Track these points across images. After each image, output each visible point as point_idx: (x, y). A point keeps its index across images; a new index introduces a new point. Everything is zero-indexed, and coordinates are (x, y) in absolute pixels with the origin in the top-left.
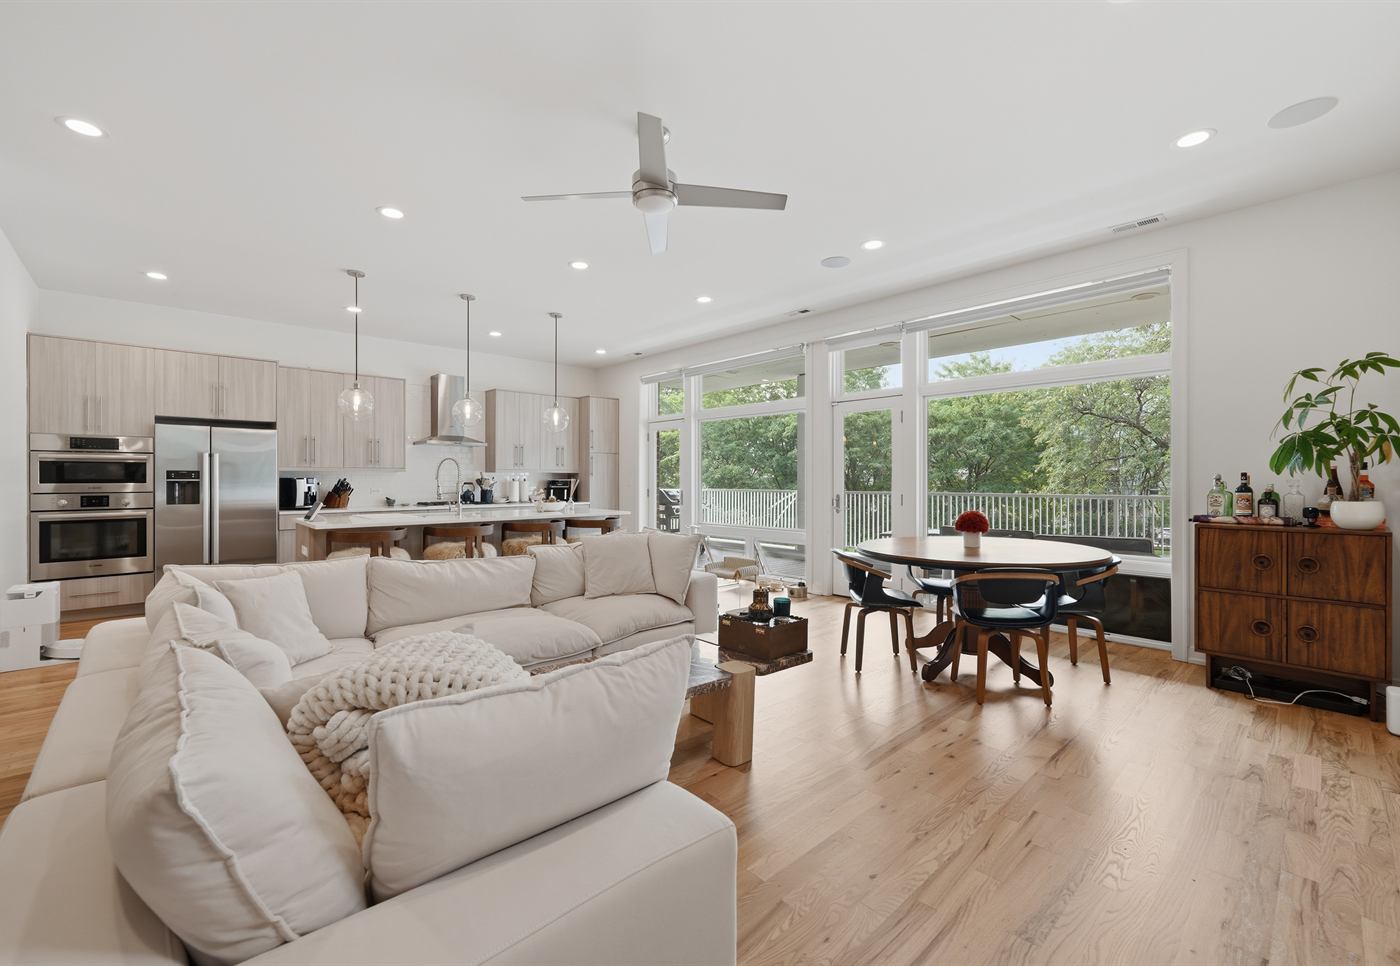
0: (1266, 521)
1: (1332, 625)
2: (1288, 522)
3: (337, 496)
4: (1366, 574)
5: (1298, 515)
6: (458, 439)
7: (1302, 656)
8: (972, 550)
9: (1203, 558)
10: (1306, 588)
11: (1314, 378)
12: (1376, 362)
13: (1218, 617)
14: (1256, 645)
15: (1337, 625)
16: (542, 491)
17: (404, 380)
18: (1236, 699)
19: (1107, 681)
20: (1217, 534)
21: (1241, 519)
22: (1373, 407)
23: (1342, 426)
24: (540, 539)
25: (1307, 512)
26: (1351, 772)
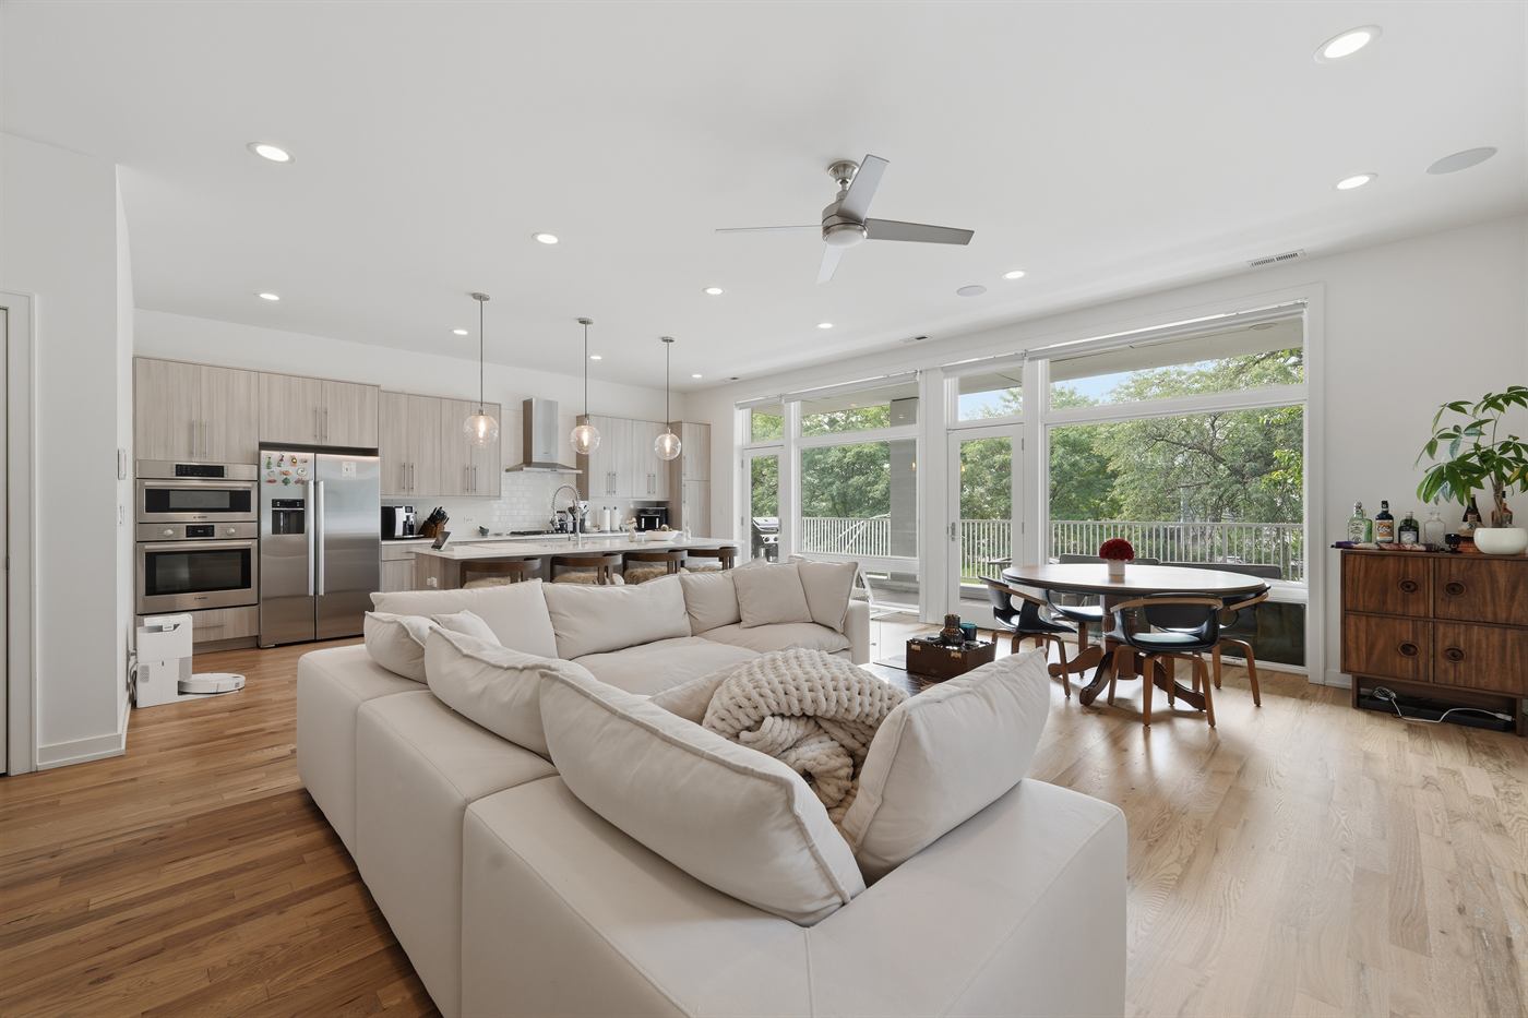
0: (1408, 547)
1: (1479, 648)
2: (1430, 548)
3: (433, 526)
4: (1512, 598)
5: (1440, 542)
6: (552, 466)
7: (1450, 676)
8: (1117, 577)
9: (1349, 583)
10: (1452, 610)
11: (1463, 411)
12: (1516, 395)
13: (1364, 640)
14: (1404, 666)
15: (1484, 646)
16: (634, 520)
17: (500, 405)
18: (1384, 718)
19: (1258, 704)
20: (1363, 560)
21: (1384, 546)
22: (1516, 438)
23: (1486, 457)
24: (665, 569)
25: (1448, 538)
26: (1518, 782)
